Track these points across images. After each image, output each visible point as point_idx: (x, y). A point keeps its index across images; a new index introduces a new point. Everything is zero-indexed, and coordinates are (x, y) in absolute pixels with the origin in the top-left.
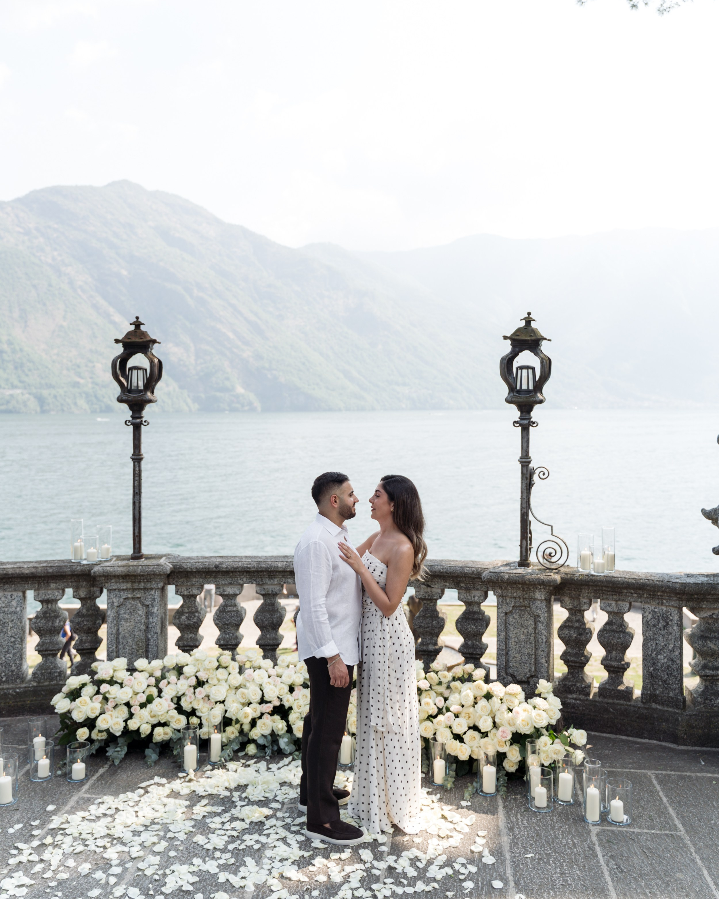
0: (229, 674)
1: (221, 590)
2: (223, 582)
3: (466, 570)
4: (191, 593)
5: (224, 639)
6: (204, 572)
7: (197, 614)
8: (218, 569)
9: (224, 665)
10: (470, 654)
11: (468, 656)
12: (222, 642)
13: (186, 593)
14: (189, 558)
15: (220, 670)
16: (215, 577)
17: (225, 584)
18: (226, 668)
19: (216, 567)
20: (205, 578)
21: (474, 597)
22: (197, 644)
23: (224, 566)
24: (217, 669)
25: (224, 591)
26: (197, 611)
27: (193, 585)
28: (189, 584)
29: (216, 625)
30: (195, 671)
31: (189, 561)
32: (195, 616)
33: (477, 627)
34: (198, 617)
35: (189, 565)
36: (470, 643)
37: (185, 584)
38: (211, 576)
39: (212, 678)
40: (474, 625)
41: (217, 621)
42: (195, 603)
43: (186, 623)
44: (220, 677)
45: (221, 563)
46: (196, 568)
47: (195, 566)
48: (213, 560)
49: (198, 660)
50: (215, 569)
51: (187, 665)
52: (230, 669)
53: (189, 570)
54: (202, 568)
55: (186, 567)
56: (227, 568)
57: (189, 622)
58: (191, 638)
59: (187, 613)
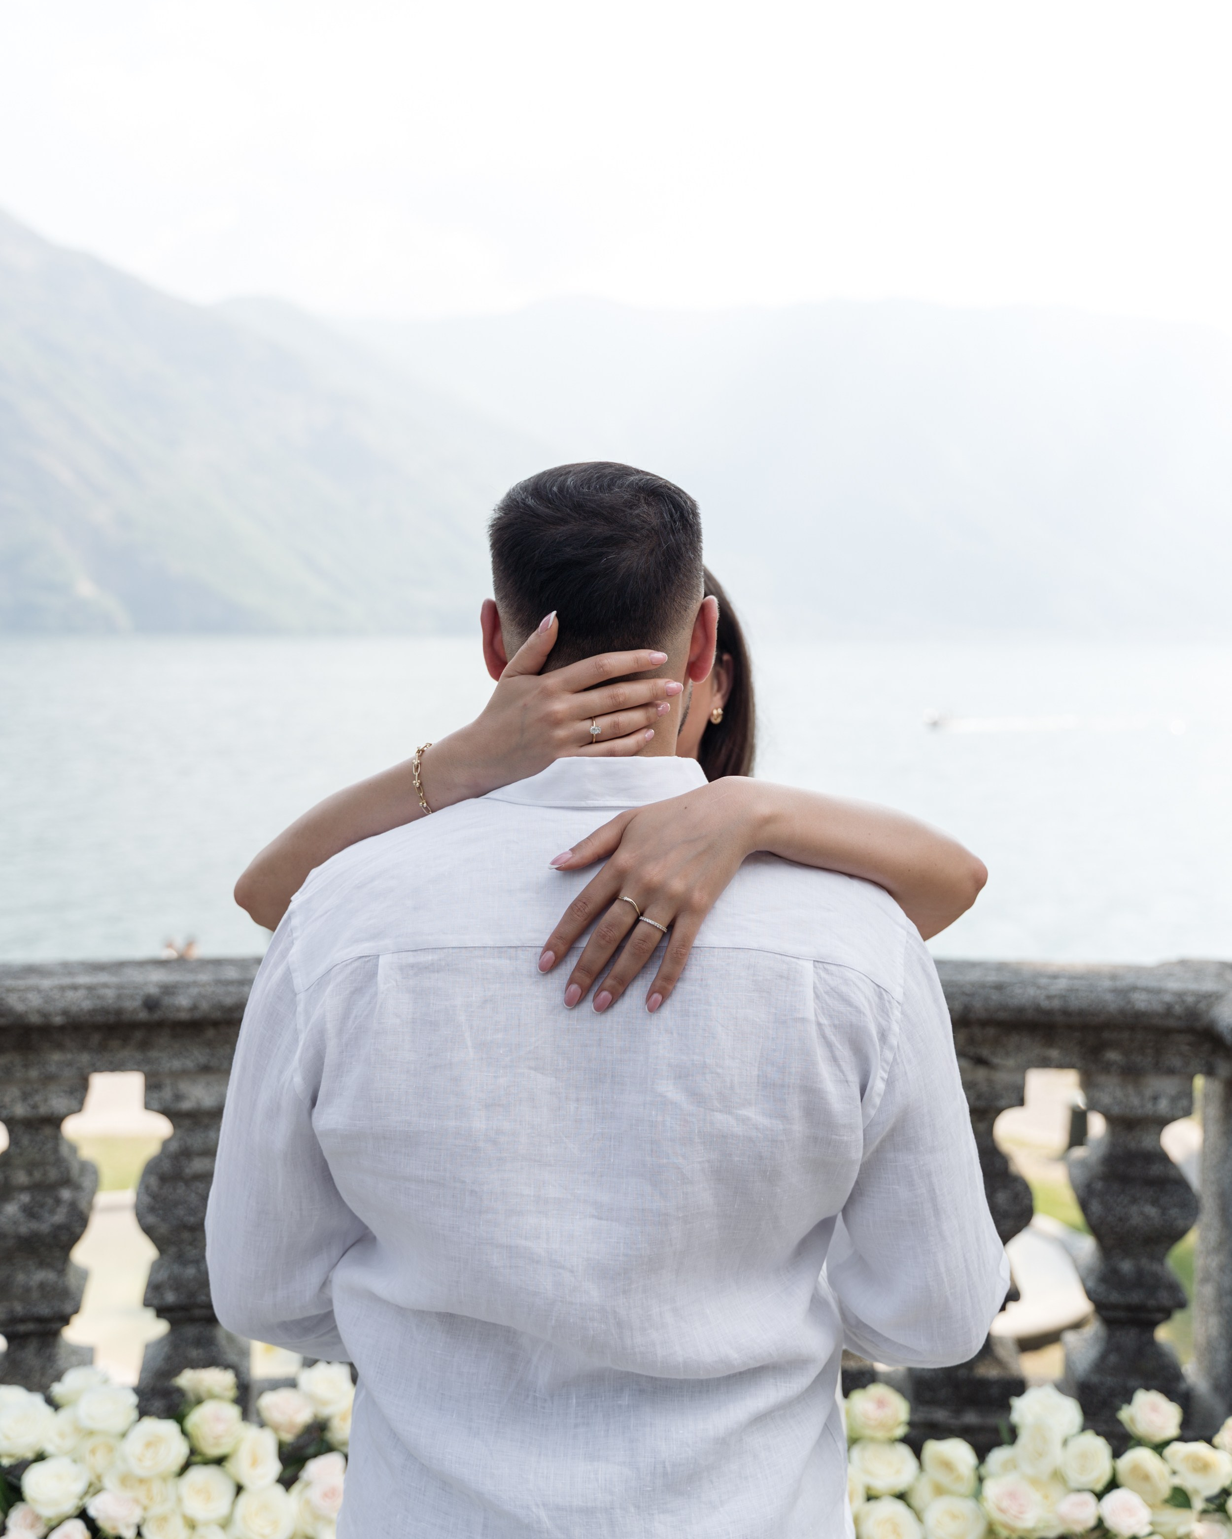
0: (239, 1489)
1: (167, 1094)
2: (177, 1064)
3: (1141, 1001)
4: (43, 1110)
5: (177, 1284)
6: (97, 1027)
7: (66, 1194)
8: (156, 1016)
9: (214, 1452)
10: (1129, 1308)
11: (1121, 1314)
12: (170, 1298)
13: (20, 1110)
14: (31, 970)
15: (197, 1474)
16: (144, 1046)
17: (184, 1073)
18: (220, 1461)
19: (151, 1004)
20: (103, 1048)
21: (1155, 1098)
22: (68, 1308)
23: (183, 1001)
24: (185, 1467)
25: (178, 1097)
26: (67, 1181)
27: (48, 1079)
28: (34, 1073)
29: (148, 1230)
30: (79, 1487)
31: (33, 981)
32: (58, 1201)
33: (1164, 1210)
34: (73, 1206)
35: (35, 1001)
36: (1126, 1266)
37: (19, 1074)
38: (125, 1041)
39: (163, 1520)
40: (1155, 1202)
41: (151, 1219)
42: (56, 1150)
43: (23, 1230)
44: (196, 1508)
45: (168, 990)
46: (65, 1013)
47: (61, 1004)
48: (135, 976)
49: (91, 1433)
50: (143, 1015)
51: (40, 1457)
52: (241, 1467)
53: (35, 1019)
54: (93, 1012)
55: (20, 1007)
56: (194, 1008)
57: (34, 1225)
58: (42, 1286)
59: (23, 1189)
